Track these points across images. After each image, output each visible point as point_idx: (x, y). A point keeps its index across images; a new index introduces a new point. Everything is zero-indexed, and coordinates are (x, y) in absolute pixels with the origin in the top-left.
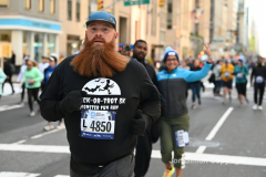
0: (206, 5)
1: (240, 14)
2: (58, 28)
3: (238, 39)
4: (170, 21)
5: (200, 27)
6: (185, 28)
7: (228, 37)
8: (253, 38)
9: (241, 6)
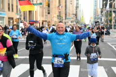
0: (63, 4)
1: (77, 7)
2: (5, 14)
3: (76, 17)
4: (49, 11)
5: (61, 13)
6: (55, 14)
7: (73, 17)
8: (83, 17)
9: (77, 4)
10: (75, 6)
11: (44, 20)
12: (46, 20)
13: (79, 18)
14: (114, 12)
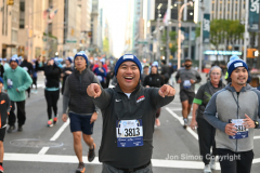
10: (89, 11)
11: (9, 43)
12: (14, 43)
13: (97, 41)
14: (182, 29)
